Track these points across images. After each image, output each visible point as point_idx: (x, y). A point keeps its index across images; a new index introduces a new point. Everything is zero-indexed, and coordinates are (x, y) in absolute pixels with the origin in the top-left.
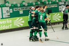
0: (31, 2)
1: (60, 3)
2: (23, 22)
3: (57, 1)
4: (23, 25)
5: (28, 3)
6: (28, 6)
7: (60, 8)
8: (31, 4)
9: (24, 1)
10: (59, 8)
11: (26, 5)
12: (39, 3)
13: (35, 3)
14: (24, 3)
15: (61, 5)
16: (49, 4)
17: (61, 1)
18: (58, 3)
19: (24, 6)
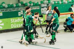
0: (11, 4)
1: (43, 5)
2: (3, 24)
3: (40, 3)
4: (2, 28)
5: (8, 5)
6: (8, 8)
7: (43, 11)
8: (11, 5)
9: (3, 3)
10: (41, 10)
11: (7, 6)
12: (20, 4)
13: (16, 4)
14: (4, 5)
15: (43, 7)
16: (30, 5)
17: (43, 3)
18: (40, 5)
19: (4, 7)
